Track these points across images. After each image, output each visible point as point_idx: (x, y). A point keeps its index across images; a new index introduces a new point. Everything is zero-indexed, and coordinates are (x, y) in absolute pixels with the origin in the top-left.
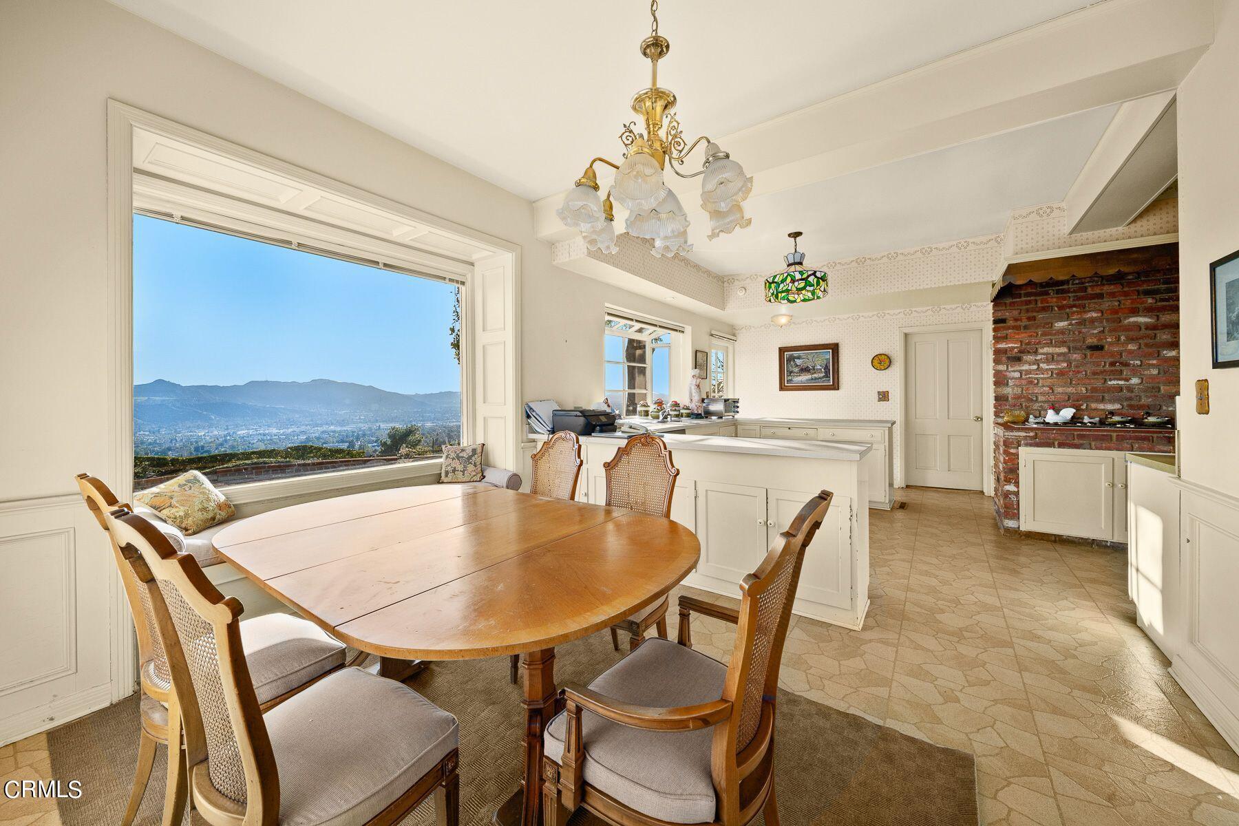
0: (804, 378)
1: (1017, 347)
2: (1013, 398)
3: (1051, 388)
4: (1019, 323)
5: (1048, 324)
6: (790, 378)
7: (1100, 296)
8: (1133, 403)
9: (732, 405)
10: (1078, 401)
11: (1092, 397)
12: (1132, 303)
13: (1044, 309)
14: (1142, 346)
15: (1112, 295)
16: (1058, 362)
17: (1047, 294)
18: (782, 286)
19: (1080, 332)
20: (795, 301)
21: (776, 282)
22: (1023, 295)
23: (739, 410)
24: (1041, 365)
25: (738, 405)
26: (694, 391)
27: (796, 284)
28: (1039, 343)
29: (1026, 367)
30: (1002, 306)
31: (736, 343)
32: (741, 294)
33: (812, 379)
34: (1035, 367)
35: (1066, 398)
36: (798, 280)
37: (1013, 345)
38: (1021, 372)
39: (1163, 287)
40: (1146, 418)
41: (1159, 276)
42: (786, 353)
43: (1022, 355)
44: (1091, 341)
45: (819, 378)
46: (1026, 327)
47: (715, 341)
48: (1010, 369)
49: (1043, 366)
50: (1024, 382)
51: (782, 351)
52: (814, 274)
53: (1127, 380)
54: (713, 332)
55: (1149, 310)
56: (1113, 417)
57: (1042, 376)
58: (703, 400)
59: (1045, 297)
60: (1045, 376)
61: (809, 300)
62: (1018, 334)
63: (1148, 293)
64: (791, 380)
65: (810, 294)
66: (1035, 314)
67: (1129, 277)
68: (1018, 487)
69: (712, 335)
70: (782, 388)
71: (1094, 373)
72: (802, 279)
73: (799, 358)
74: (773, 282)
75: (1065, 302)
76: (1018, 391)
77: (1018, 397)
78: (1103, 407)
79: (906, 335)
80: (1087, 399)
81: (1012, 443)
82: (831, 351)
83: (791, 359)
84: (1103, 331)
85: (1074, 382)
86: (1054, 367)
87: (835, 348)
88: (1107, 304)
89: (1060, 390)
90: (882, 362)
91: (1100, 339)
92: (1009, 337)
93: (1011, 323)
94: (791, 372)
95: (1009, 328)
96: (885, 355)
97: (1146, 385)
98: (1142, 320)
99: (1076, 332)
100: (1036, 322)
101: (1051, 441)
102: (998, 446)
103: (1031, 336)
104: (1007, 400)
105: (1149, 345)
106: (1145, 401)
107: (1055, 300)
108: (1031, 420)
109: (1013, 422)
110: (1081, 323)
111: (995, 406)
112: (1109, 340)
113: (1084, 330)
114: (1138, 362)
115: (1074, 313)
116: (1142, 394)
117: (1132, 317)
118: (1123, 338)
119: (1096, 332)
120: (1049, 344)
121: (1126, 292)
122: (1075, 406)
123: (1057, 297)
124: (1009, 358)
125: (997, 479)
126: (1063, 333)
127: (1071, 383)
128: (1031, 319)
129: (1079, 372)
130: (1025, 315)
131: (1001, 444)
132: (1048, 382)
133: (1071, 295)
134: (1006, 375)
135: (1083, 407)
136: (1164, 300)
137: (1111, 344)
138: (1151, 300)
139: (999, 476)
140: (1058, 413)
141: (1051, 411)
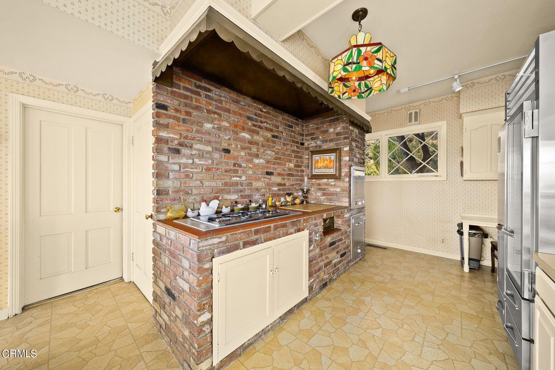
1: (176, 139)
2: (174, 192)
3: (201, 182)
4: (178, 115)
5: (199, 122)
7: (228, 111)
8: (243, 194)
10: (217, 193)
11: (224, 190)
12: (243, 123)
13: (197, 108)
14: (247, 154)
15: (235, 113)
16: (206, 159)
17: (199, 94)
19: (219, 136)
28: (194, 139)
29: (184, 161)
30: (163, 92)
34: (190, 161)
37: (174, 136)
38: (179, 164)
39: (255, 117)
40: (250, 204)
41: (253, 109)
43: (180, 148)
44: (225, 145)
46: (184, 121)
48: (171, 161)
49: (197, 161)
50: (183, 175)
53: (240, 177)
56: (237, 205)
57: (196, 170)
62: (178, 126)
63: (249, 118)
66: (191, 110)
67: (242, 103)
68: (211, 312)
71: (226, 171)
75: (210, 107)
76: (177, 184)
77: (177, 191)
78: (230, 198)
80: (222, 191)
81: (205, 254)
84: (229, 139)
85: (215, 178)
86: (203, 163)
88: (233, 118)
89: (207, 183)
91: (229, 145)
92: (169, 126)
95: (169, 117)
97: (247, 181)
98: (247, 136)
99: (217, 135)
100: (192, 118)
101: (238, 242)
102: (170, 252)
103: (188, 130)
104: (167, 194)
105: (250, 154)
106: (247, 193)
107: (204, 102)
108: (190, 213)
109: (177, 219)
110: (219, 129)
111: (156, 201)
112: (233, 146)
113: (221, 135)
114: (245, 165)
115: (215, 119)
116: (246, 188)
117: (243, 132)
118: (239, 146)
119: (227, 138)
120: (200, 141)
121: (240, 113)
122: (217, 198)
123: (206, 101)
124: (169, 148)
125: (163, 288)
126: (209, 134)
127: (213, 178)
128: (188, 114)
129: (218, 169)
130: (183, 109)
131: (189, 257)
132: (200, 176)
133: (214, 103)
134: (166, 167)
135: (220, 198)
136: (254, 125)
137: (234, 150)
138: (250, 124)
139: (173, 292)
140: (208, 205)
141: (203, 204)
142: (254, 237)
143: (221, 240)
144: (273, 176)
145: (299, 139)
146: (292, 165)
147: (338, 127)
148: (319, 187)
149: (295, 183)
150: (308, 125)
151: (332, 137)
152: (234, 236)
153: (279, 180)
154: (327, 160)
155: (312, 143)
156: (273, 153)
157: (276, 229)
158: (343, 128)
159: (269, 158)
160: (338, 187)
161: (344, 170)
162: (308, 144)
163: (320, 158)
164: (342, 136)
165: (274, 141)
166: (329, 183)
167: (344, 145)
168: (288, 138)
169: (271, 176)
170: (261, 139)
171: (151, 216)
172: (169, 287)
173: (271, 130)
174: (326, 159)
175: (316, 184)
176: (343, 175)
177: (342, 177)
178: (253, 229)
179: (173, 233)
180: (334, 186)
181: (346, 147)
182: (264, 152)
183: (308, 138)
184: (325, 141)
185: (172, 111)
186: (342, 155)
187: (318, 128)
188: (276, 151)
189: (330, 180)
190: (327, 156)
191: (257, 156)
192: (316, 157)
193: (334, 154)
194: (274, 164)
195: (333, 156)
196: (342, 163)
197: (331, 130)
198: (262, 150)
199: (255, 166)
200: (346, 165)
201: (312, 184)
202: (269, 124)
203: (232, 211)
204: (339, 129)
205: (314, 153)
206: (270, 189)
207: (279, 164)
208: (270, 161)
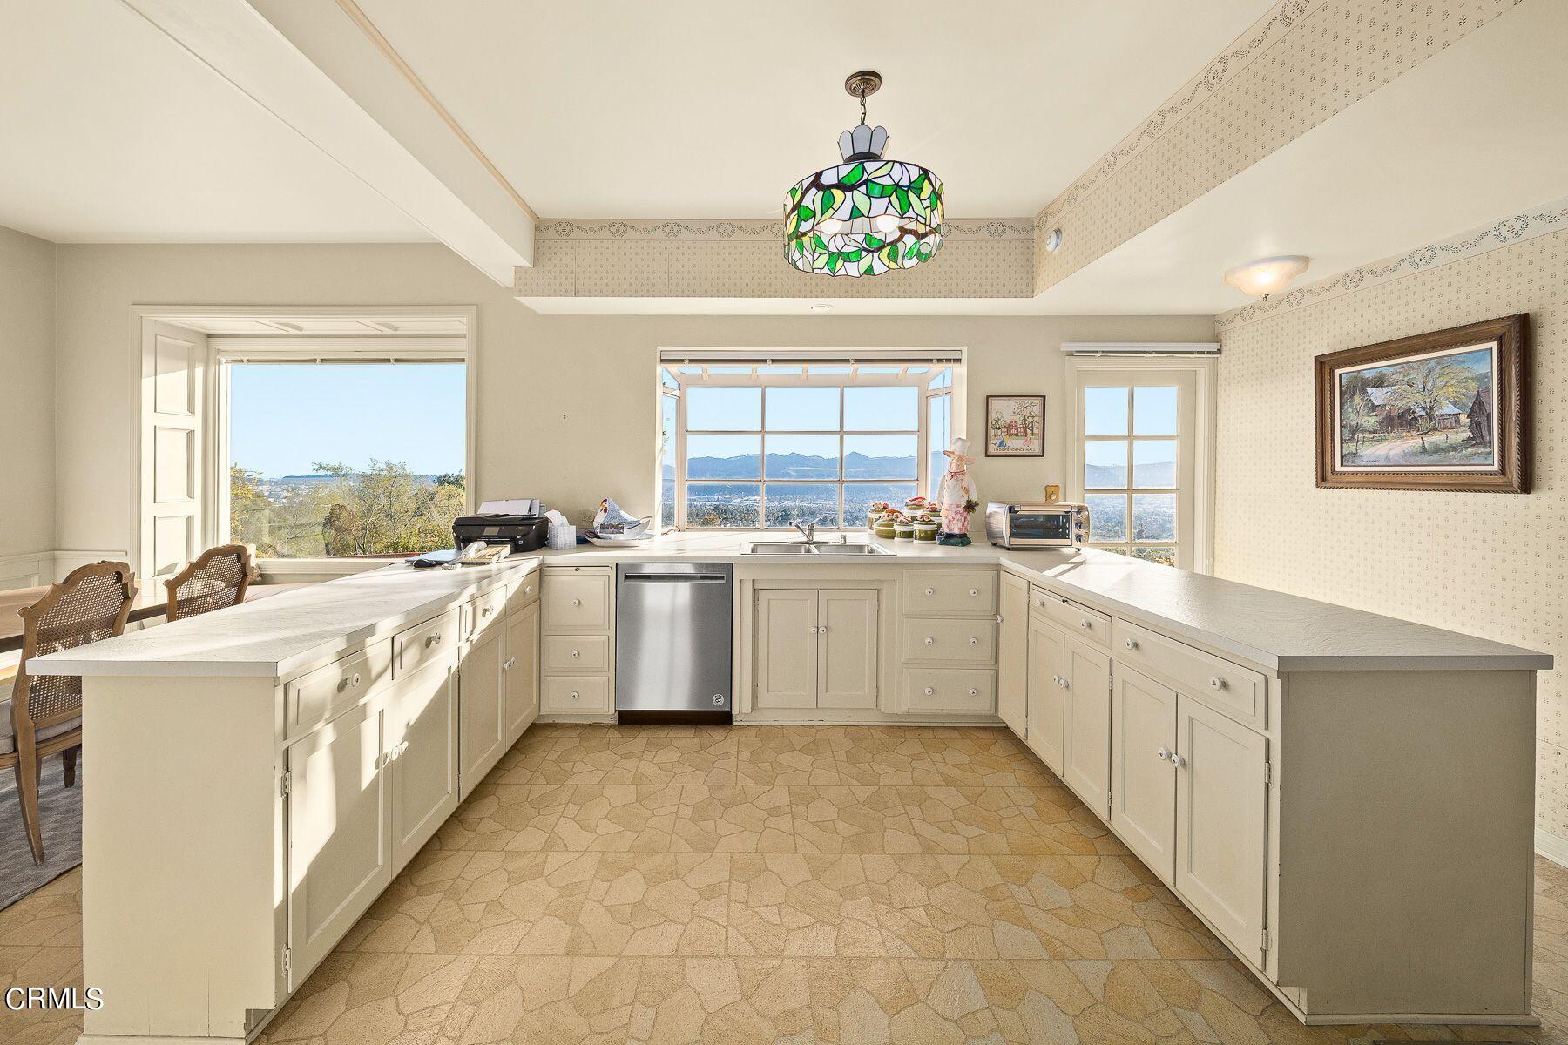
0: (1396, 448)
6: (1351, 447)
31: (1221, 358)
33: (1424, 451)
42: (1336, 372)
45: (1447, 450)
51: (1324, 366)
54: (1066, 348)
58: (969, 507)
64: (1355, 455)
69: (1069, 354)
70: (1325, 480)
73: (1379, 382)
82: (1493, 346)
83: (1358, 386)
87: (1524, 331)
94: (1355, 430)
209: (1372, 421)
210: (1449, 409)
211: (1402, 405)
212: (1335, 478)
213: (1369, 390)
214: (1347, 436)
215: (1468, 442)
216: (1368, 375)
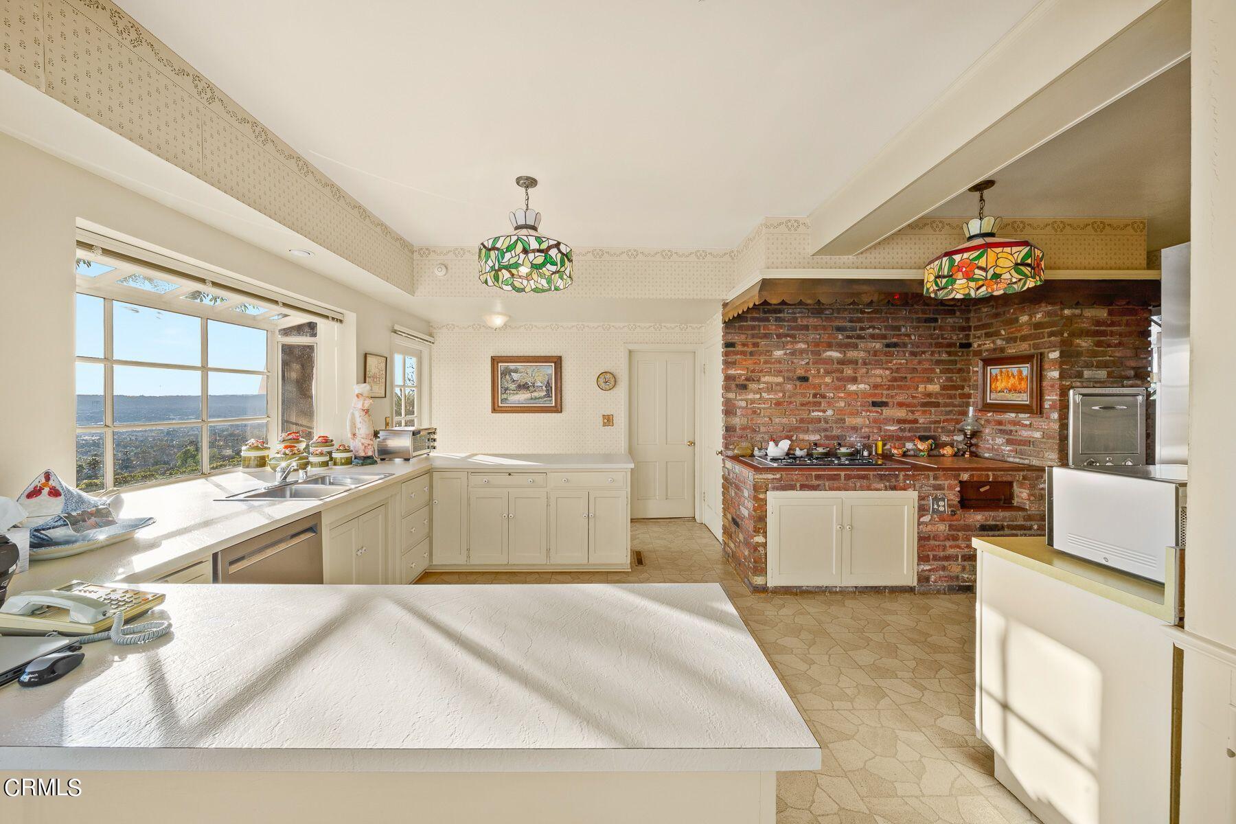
0: (522, 397)
1: (743, 375)
2: (740, 429)
3: (770, 419)
4: (745, 349)
5: (768, 351)
6: (505, 396)
7: (806, 328)
8: (828, 433)
9: (424, 438)
10: (790, 432)
11: (800, 428)
12: (828, 338)
13: (766, 336)
14: (835, 379)
15: (816, 328)
16: (776, 392)
17: (767, 320)
18: (508, 255)
19: (792, 363)
20: (523, 290)
21: (498, 249)
22: (749, 319)
23: (435, 444)
24: (763, 394)
25: (435, 437)
26: (358, 420)
27: (531, 256)
28: (761, 371)
29: (751, 396)
30: (732, 329)
31: (434, 347)
32: (440, 273)
33: (532, 399)
34: (758, 396)
35: (782, 429)
36: (534, 251)
37: (741, 372)
38: (746, 400)
39: (849, 324)
40: (839, 449)
41: (846, 315)
42: (500, 364)
43: (747, 383)
44: (800, 372)
45: (540, 398)
46: (752, 354)
47: (398, 340)
48: (738, 398)
49: (764, 395)
50: (750, 412)
51: (495, 361)
52: (558, 245)
53: (824, 411)
54: (397, 327)
55: (842, 347)
56: (817, 449)
57: (764, 406)
58: (376, 434)
59: (766, 323)
60: (766, 406)
61: (543, 291)
62: (745, 360)
63: (839, 329)
64: (506, 399)
65: (544, 282)
66: (759, 340)
67: (827, 312)
68: (766, 538)
69: (395, 332)
70: (495, 409)
71: (802, 405)
72: (539, 251)
73: (516, 371)
74: (494, 248)
75: (781, 331)
76: (744, 421)
77: (744, 428)
78: (807, 438)
79: (630, 352)
80: (797, 429)
81: (761, 487)
82: (553, 364)
83: (507, 372)
84: (808, 363)
85: (787, 413)
86: (773, 397)
87: (558, 362)
88: (812, 336)
89: (777, 420)
90: (607, 380)
91: (806, 371)
92: (737, 363)
93: (739, 348)
94: (506, 389)
95: (736, 353)
96: (610, 373)
97: (836, 417)
98: (835, 354)
99: (790, 362)
100: (759, 349)
101: (794, 483)
102: (736, 485)
103: (755, 363)
104: (735, 431)
105: (839, 379)
106: (835, 432)
107: (774, 327)
108: (756, 452)
109: (743, 456)
110: (793, 353)
111: (725, 438)
112: (813, 372)
113: (795, 361)
114: (832, 395)
115: (788, 342)
116: (834, 425)
117: (828, 351)
118: (822, 370)
119: (803, 363)
120: (769, 373)
121: (824, 326)
122: (789, 438)
123: (775, 325)
124: (737, 385)
125: (730, 519)
126: (780, 362)
127: (785, 414)
128: (756, 345)
129: (791, 403)
130: (750, 340)
131: (748, 487)
132: (768, 412)
133: (785, 324)
134: (735, 404)
135: (794, 438)
136: (848, 337)
137: (814, 376)
138: (840, 337)
139: (738, 520)
140: (777, 445)
141: (772, 443)
142: (815, 482)
143: (775, 477)
144: (887, 408)
145: (957, 337)
146: (934, 388)
147: (1038, 313)
148: (1001, 427)
149: (942, 418)
150: (979, 309)
151: (1025, 332)
152: (789, 476)
153: (901, 413)
154: (1014, 377)
155: (987, 342)
156: (888, 372)
157: (849, 479)
158: (1048, 314)
159: (879, 380)
160: (1037, 429)
161: (1049, 398)
162: (979, 346)
163: (1001, 372)
164: (1046, 330)
165: (889, 352)
166: (1020, 422)
167: (1049, 347)
168: (925, 341)
169: (883, 408)
170: (862, 354)
171: (721, 453)
172: (735, 517)
173: (884, 337)
174: (1013, 374)
175: (995, 421)
176: (1047, 405)
177: (1045, 411)
178: (814, 473)
179: (738, 468)
180: (1030, 427)
181: (1054, 351)
182: (867, 373)
183: (978, 333)
184: (1011, 340)
185: (739, 346)
186: (1046, 366)
187: (997, 315)
188: (894, 367)
189: (1021, 415)
190: (1014, 369)
191: (854, 380)
192: (994, 370)
193: (1028, 365)
194: (888, 389)
195: (1025, 369)
196: (1045, 384)
197: (1024, 319)
198: (864, 371)
199: (850, 394)
200: (1052, 386)
201: (988, 421)
202: (878, 328)
203: (810, 455)
204: (1039, 316)
205: (988, 362)
206: (880, 429)
207: (900, 387)
208: (881, 385)
209: (513, 386)
210: (540, 384)
211: (524, 381)
212: (499, 409)
213: (512, 374)
214: (503, 392)
215: (545, 396)
216: (512, 368)
